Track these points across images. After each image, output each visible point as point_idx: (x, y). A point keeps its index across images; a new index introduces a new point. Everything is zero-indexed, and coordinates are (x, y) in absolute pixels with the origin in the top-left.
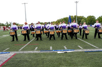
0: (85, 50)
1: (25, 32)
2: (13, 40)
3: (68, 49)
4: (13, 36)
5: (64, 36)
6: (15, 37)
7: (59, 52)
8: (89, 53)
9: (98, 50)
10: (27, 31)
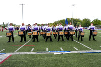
0: (81, 52)
1: (22, 33)
2: (9, 41)
3: (64, 50)
4: (9, 37)
5: (61, 37)
6: (11, 37)
7: (55, 54)
8: (84, 55)
9: (92, 51)
10: (24, 32)
